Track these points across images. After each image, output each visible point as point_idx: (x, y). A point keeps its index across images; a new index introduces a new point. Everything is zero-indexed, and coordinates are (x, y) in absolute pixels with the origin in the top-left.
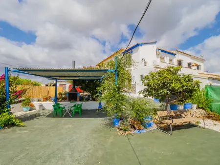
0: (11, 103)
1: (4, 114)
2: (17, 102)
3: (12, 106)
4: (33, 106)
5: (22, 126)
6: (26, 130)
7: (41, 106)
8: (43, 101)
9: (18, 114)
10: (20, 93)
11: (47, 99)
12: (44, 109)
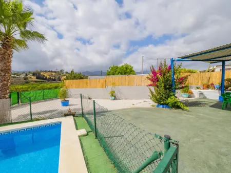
0: (175, 89)
1: (172, 97)
2: (180, 88)
3: (177, 91)
4: (191, 93)
5: (186, 110)
6: (191, 115)
7: (201, 94)
8: (203, 89)
9: (181, 99)
10: (182, 80)
11: (208, 87)
12: (205, 98)
